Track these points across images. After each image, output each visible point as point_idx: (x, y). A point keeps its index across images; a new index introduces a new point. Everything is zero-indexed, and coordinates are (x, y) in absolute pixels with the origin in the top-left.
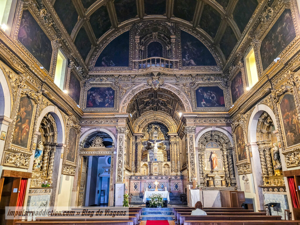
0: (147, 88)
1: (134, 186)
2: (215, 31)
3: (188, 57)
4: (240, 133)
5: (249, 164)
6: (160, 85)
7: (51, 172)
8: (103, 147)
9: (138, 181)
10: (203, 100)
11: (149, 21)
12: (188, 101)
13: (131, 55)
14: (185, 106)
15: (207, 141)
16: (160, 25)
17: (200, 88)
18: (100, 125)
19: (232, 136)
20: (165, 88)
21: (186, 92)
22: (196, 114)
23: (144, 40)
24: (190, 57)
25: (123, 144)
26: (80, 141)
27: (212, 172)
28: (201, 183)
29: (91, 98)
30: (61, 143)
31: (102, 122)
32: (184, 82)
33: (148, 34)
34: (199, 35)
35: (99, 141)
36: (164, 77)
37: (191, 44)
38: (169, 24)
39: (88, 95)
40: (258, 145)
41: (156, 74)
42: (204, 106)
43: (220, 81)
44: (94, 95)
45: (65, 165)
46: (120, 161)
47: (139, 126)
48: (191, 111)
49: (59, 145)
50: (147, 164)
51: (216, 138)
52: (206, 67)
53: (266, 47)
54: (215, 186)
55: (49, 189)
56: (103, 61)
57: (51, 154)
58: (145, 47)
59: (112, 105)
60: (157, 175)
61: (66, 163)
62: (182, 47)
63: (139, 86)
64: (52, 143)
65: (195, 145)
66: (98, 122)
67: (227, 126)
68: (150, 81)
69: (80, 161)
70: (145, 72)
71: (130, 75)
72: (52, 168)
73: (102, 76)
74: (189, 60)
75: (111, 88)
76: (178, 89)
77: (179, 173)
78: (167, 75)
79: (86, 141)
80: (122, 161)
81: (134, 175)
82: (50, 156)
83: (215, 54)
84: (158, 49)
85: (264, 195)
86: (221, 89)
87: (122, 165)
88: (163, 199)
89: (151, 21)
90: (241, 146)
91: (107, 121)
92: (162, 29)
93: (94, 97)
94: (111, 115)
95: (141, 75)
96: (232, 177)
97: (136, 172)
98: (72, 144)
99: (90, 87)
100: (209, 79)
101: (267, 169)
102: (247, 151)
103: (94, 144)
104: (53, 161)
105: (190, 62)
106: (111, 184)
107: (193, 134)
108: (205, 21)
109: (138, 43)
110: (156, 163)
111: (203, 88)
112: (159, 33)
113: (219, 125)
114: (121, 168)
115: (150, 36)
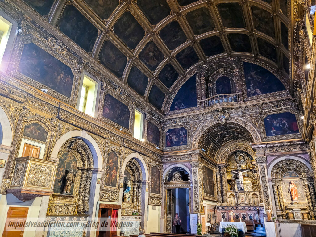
0: (214, 124)
1: (222, 216)
3: (253, 87)
6: (226, 120)
7: (140, 203)
8: (182, 181)
9: (225, 211)
10: (273, 128)
11: (211, 61)
12: (256, 131)
13: (198, 95)
14: (253, 136)
16: (222, 62)
17: (268, 116)
18: (177, 161)
20: (232, 121)
21: (254, 122)
22: (265, 144)
23: (212, 78)
25: (197, 177)
26: (163, 176)
28: (278, 216)
29: (169, 139)
30: (145, 180)
31: (179, 158)
32: (250, 112)
33: (214, 71)
34: (263, 63)
35: (177, 175)
36: (230, 111)
37: (255, 74)
38: (231, 59)
39: (166, 136)
41: (220, 110)
42: (274, 134)
43: (290, 106)
44: (171, 136)
45: (150, 197)
46: (196, 193)
47: (222, 156)
48: (260, 141)
49: (144, 181)
50: (234, 194)
51: (293, 166)
52: (273, 94)
54: (294, 219)
55: (139, 217)
56: (176, 105)
57: (138, 189)
58: (214, 83)
59: (186, 143)
61: (151, 196)
62: (245, 79)
63: (208, 122)
64: (138, 180)
65: (268, 176)
66: (176, 159)
67: (303, 154)
68: (216, 117)
69: (165, 193)
70: (210, 109)
71: (198, 114)
72: (140, 200)
73: (176, 118)
74: (254, 90)
75: (183, 128)
76: (244, 120)
78: (232, 109)
79: (169, 175)
80: (197, 193)
81: (221, 206)
82: (138, 191)
83: (283, 78)
84: (226, 83)
86: (293, 113)
87: (198, 196)
89: (214, 60)
91: (183, 158)
92: (226, 65)
93: (171, 137)
94: (185, 152)
95: (207, 113)
97: (223, 202)
98: (156, 179)
99: (167, 130)
100: (277, 106)
103: (174, 179)
104: (140, 194)
105: (255, 91)
107: (264, 164)
108: (263, 50)
109: (204, 84)
110: (242, 193)
111: (272, 116)
112: (224, 68)
113: (293, 152)
114: (197, 199)
115: (217, 73)
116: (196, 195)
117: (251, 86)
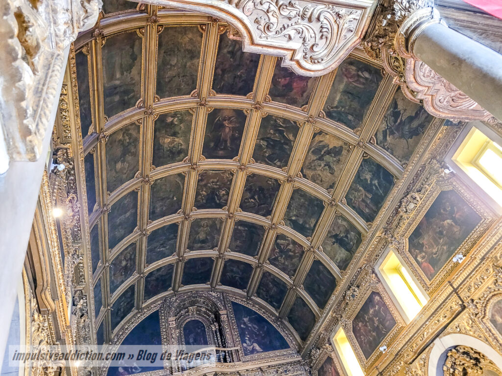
2: (279, 302)
3: (249, 340)
11: (185, 293)
16: (200, 297)
24: (252, 340)
34: (257, 306)
37: (249, 320)
38: (214, 294)
43: (300, 372)
52: (277, 352)
53: (360, 329)
58: (181, 330)
62: (238, 326)
70: (194, 374)
74: (251, 345)
83: (284, 331)
84: (199, 331)
89: (189, 292)
92: (204, 303)
100: (286, 372)
105: (253, 347)
108: (264, 289)
109: (174, 328)
112: (198, 306)
115: (186, 313)
117: (247, 338)
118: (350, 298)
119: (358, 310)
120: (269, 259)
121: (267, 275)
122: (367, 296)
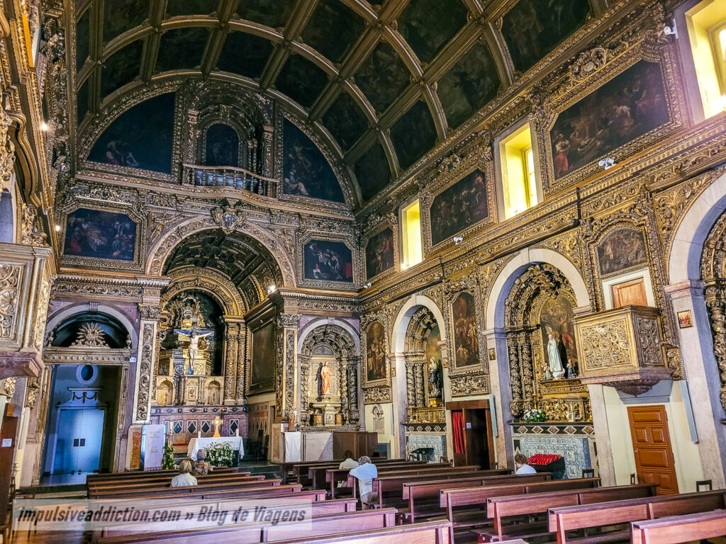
0: (209, 228)
2: (351, 141)
3: (295, 176)
4: (376, 334)
5: (388, 387)
6: (237, 226)
8: (105, 347)
9: (152, 418)
11: (221, 82)
12: (290, 264)
13: (176, 148)
14: (282, 272)
15: (316, 343)
16: (242, 96)
17: (313, 241)
18: (98, 297)
19: (360, 336)
20: (247, 233)
21: (288, 246)
22: (304, 292)
24: (299, 178)
25: (152, 342)
27: (320, 399)
28: (302, 421)
29: (76, 233)
31: (103, 290)
32: (284, 225)
34: (318, 137)
35: (93, 332)
36: (246, 210)
37: (302, 152)
38: (261, 98)
39: (69, 224)
40: (406, 357)
42: (317, 277)
43: (347, 234)
44: (85, 226)
46: (146, 379)
48: (294, 286)
50: (172, 381)
51: (331, 337)
52: (326, 202)
53: (441, 209)
54: (324, 424)
56: (110, 149)
58: (203, 132)
59: (129, 255)
60: (194, 404)
62: (284, 154)
63: (194, 220)
65: (297, 351)
66: (94, 290)
67: (352, 318)
68: (219, 214)
70: (210, 194)
71: (174, 195)
73: (109, 186)
74: (296, 183)
75: (126, 216)
76: (272, 238)
77: (241, 401)
78: (253, 207)
80: (148, 377)
83: (344, 180)
84: (229, 142)
85: (407, 437)
86: (349, 248)
87: (148, 386)
88: (232, 452)
89: (225, 82)
90: (375, 356)
91: (116, 291)
92: (244, 105)
93: (85, 231)
94: (124, 278)
96: (353, 408)
99: (75, 208)
100: (330, 228)
101: (415, 397)
102: (388, 366)
103: (83, 340)
105: (298, 187)
106: (121, 426)
107: (295, 329)
108: (335, 117)
109: (194, 126)
110: (193, 380)
111: (319, 242)
112: (234, 108)
113: (340, 314)
114: (145, 392)
115: (215, 111)
116: (144, 382)
117: (292, 173)
118: (445, 167)
119: (448, 186)
120: (355, 76)
121: (346, 97)
122: (467, 173)
